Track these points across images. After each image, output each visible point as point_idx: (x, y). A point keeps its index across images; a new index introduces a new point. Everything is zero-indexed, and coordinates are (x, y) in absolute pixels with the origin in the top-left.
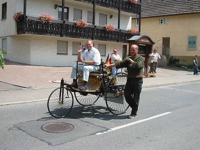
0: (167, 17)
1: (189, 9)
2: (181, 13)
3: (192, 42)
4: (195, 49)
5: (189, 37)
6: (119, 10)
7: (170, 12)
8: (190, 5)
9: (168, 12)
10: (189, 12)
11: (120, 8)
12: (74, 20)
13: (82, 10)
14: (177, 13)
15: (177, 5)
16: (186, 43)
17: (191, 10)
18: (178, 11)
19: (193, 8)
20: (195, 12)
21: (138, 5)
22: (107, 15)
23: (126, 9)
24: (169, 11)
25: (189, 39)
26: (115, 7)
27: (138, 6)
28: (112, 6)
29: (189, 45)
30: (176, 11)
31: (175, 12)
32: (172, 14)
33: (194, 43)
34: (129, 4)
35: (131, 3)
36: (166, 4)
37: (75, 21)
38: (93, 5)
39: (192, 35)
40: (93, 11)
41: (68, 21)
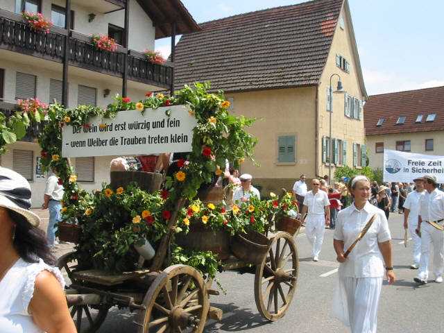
0: (233, 95)
1: (277, 78)
2: (261, 86)
3: (287, 149)
4: (294, 163)
5: (281, 139)
6: (124, 78)
7: (238, 84)
8: (279, 70)
9: (234, 85)
10: (279, 85)
11: (126, 74)
12: (16, 98)
13: (36, 76)
14: (254, 87)
15: (252, 69)
16: (273, 150)
17: (283, 80)
18: (254, 83)
19: (286, 77)
20: (289, 84)
21: (166, 68)
22: (95, 89)
23: (140, 77)
24: (235, 81)
25: (279, 141)
26: (115, 71)
27: (166, 71)
28: (109, 69)
29: (279, 155)
30: (251, 82)
31: (249, 83)
32: (243, 88)
33: (291, 149)
34: (147, 65)
35: (150, 63)
36: (230, 68)
37: (19, 102)
38: (62, 65)
39: (287, 132)
40: (62, 80)
41: (2, 101)
